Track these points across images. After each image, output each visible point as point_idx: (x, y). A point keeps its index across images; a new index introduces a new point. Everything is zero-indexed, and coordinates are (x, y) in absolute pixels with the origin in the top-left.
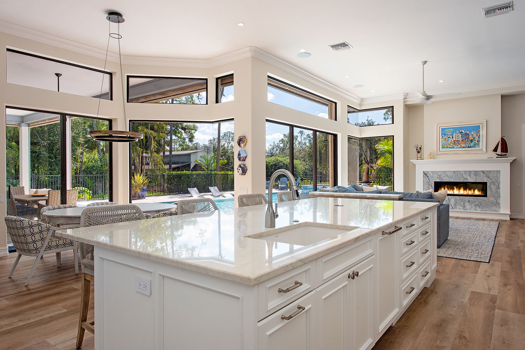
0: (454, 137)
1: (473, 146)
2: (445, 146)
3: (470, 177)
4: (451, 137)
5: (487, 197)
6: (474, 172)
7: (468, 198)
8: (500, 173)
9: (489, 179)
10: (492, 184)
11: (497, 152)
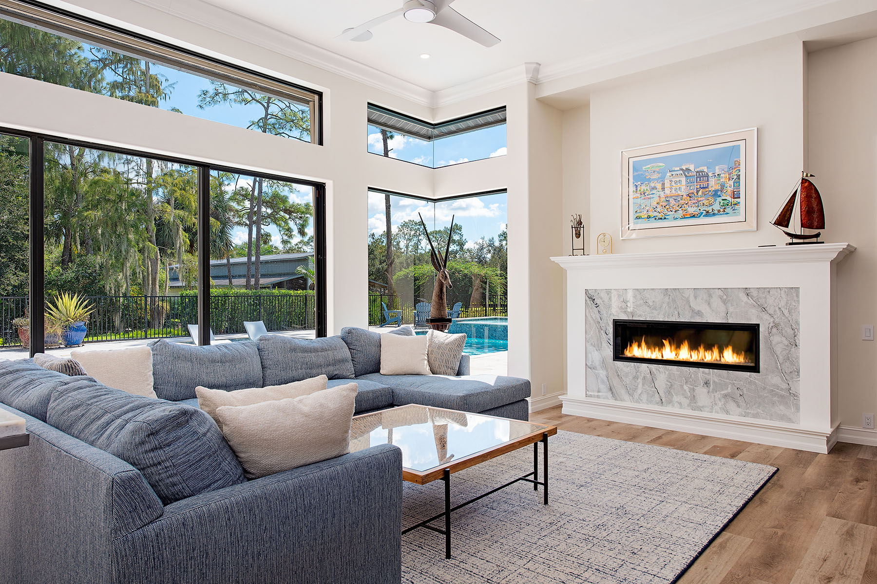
0: (667, 185)
1: (719, 211)
2: (644, 215)
3: (710, 307)
4: (659, 186)
5: (759, 372)
6: (720, 293)
7: (703, 372)
8: (798, 296)
9: (766, 316)
10: (774, 330)
11: (787, 226)
